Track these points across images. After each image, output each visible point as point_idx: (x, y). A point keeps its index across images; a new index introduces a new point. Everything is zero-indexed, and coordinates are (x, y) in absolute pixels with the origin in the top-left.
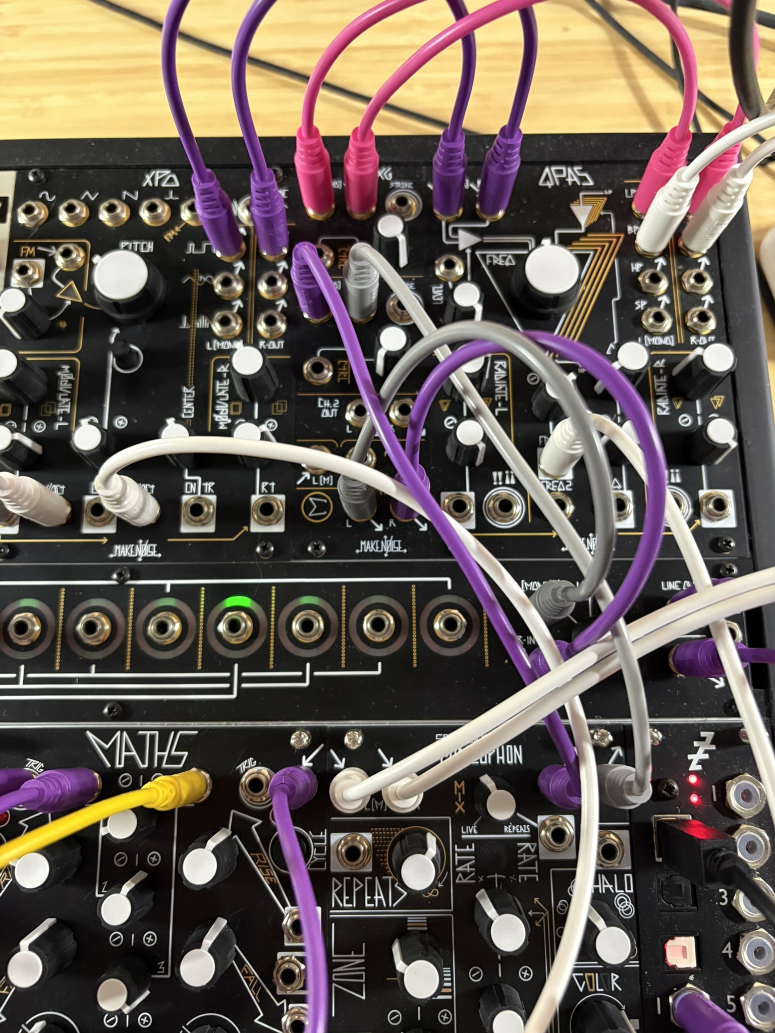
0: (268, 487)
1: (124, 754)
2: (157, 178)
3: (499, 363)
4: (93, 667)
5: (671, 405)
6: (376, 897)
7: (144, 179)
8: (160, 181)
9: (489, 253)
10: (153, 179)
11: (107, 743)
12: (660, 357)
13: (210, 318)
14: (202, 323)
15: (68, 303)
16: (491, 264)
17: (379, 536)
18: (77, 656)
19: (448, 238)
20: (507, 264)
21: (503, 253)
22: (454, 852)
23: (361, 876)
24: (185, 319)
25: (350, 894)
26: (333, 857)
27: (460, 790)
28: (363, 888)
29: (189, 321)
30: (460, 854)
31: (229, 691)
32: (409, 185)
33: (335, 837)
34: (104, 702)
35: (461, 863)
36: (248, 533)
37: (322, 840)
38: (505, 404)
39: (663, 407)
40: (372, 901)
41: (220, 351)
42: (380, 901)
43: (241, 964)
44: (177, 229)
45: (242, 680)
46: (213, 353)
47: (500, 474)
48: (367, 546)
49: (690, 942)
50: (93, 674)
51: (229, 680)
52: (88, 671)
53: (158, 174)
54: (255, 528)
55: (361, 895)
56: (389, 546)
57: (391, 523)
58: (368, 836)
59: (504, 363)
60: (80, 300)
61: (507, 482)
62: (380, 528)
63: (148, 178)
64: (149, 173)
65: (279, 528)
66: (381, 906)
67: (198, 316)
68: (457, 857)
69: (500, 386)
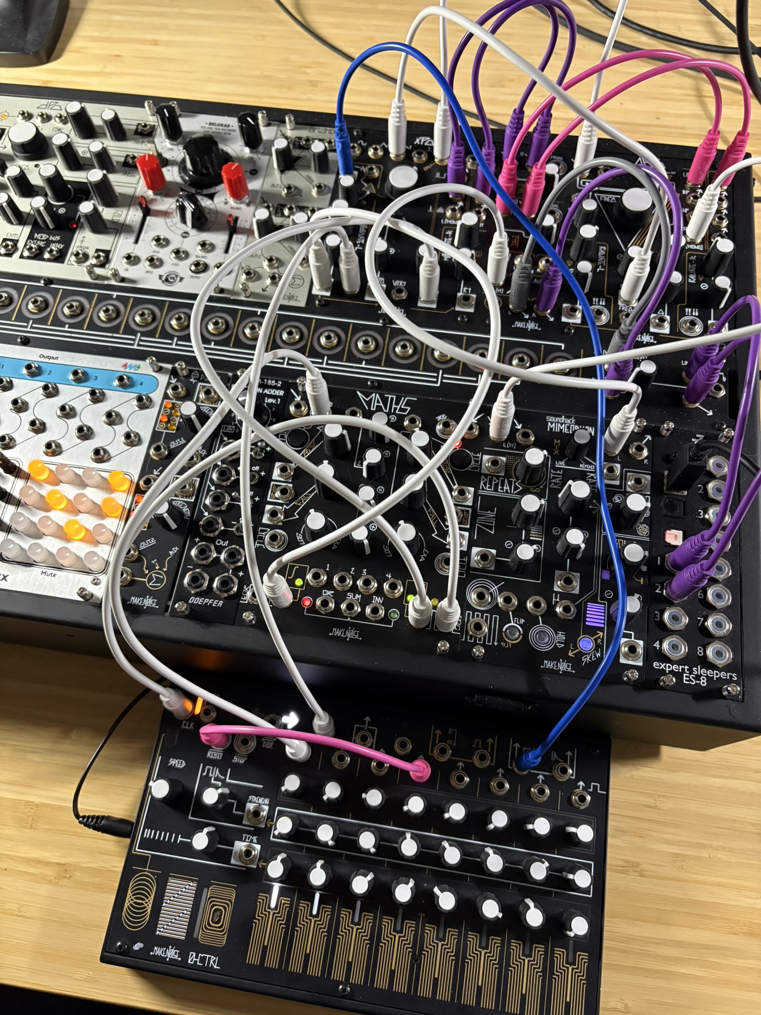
0: (467, 291)
1: (376, 404)
2: (423, 141)
3: (602, 247)
4: (364, 362)
5: (697, 278)
6: (505, 488)
7: (415, 140)
8: (424, 142)
9: (602, 195)
10: (420, 141)
11: (367, 397)
12: (693, 255)
13: (445, 208)
14: (440, 210)
15: (368, 193)
16: (603, 201)
17: (526, 321)
18: (355, 356)
19: (580, 185)
20: (612, 201)
21: (611, 196)
22: (551, 472)
23: (498, 477)
24: (431, 208)
25: (491, 484)
26: (483, 466)
27: (557, 444)
28: (498, 483)
29: (433, 209)
30: (554, 474)
31: (437, 382)
32: (561, 158)
33: (486, 457)
34: (368, 379)
35: (554, 478)
36: (454, 311)
37: (478, 457)
38: (603, 267)
39: (692, 279)
40: (502, 489)
41: (448, 224)
42: (507, 490)
43: (428, 508)
44: (431, 166)
45: (443, 378)
46: (444, 225)
47: (597, 299)
48: (519, 324)
49: (680, 533)
50: (363, 365)
51: (437, 377)
52: (361, 364)
53: (423, 139)
54: (458, 309)
55: (496, 485)
56: (531, 326)
57: (534, 315)
58: (504, 459)
59: (605, 248)
60: (374, 191)
61: (601, 303)
62: (527, 317)
63: (418, 141)
64: (418, 137)
65: (472, 310)
66: (507, 492)
67: (438, 207)
68: (552, 475)
69: (601, 258)
